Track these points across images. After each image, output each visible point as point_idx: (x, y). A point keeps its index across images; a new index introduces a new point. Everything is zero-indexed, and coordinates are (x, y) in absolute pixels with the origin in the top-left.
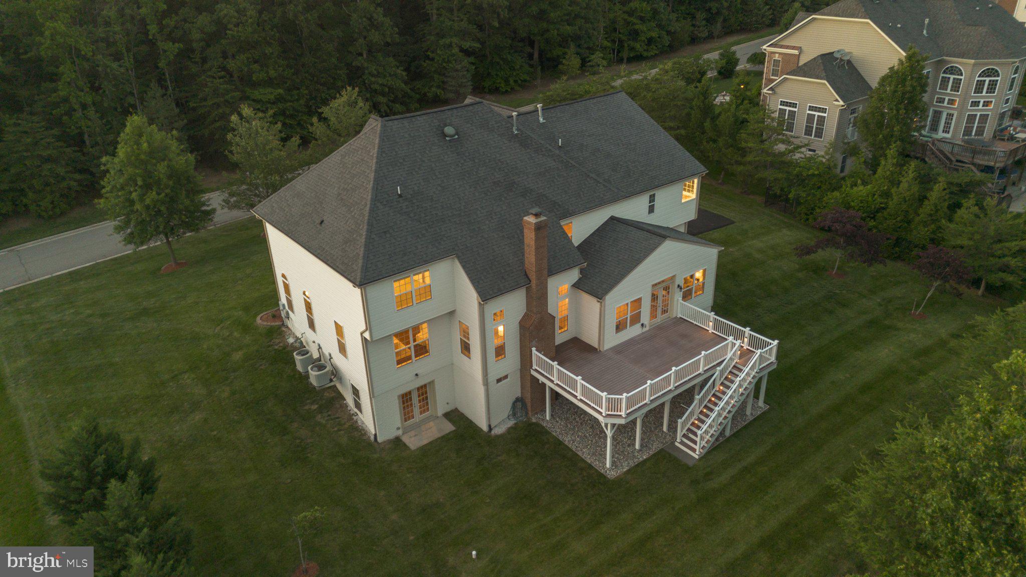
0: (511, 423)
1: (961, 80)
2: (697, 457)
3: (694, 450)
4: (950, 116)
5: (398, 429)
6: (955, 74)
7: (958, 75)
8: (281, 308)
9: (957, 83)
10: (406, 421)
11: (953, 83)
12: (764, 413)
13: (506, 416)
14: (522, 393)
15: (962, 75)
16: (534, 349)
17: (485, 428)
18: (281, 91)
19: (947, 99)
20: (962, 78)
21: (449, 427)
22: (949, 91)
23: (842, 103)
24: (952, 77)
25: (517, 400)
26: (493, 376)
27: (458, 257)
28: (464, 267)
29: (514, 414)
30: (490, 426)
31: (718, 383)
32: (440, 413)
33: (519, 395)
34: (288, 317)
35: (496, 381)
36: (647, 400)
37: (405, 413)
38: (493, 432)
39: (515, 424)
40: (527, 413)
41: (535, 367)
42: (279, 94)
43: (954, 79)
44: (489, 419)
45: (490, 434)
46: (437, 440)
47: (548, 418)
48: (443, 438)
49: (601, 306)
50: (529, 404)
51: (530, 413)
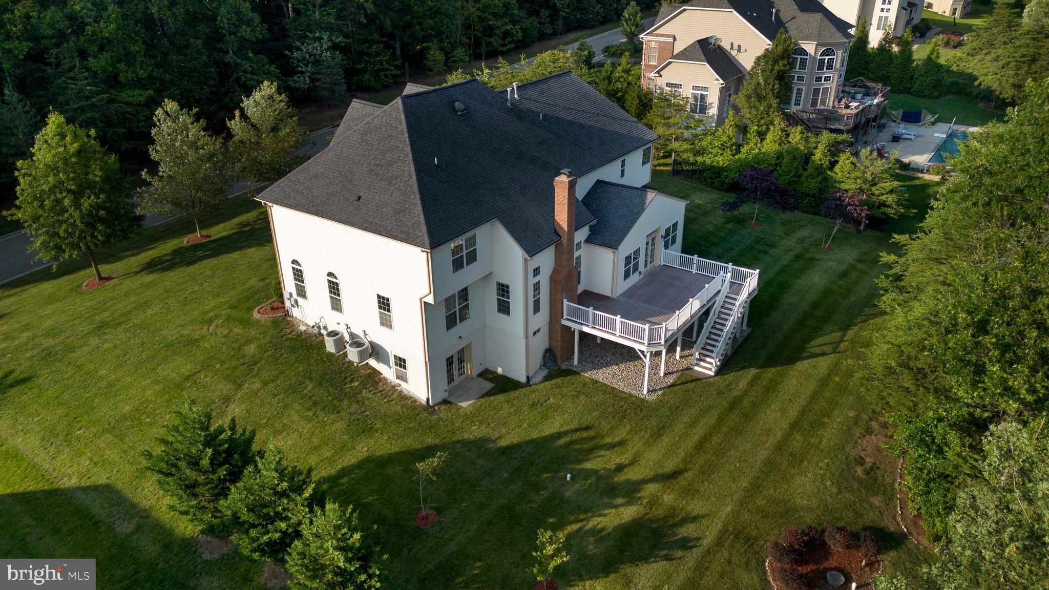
0: (545, 372)
2: (712, 374)
3: (710, 369)
4: (800, 91)
5: (444, 391)
8: (287, 297)
10: (449, 384)
11: (801, 62)
12: (749, 334)
13: (539, 367)
14: (550, 343)
15: (807, 55)
16: (565, 300)
17: (523, 378)
18: (151, 92)
19: (796, 76)
20: (808, 57)
21: (488, 385)
22: (797, 70)
23: (722, 82)
24: (799, 57)
25: (547, 351)
26: (532, 329)
27: (500, 220)
28: (507, 228)
29: (546, 365)
30: (528, 377)
32: (475, 373)
33: (548, 346)
34: (295, 306)
35: (533, 334)
36: (676, 328)
37: (449, 376)
38: (532, 382)
40: (556, 362)
41: (565, 316)
42: (150, 96)
43: (801, 59)
44: (527, 370)
45: (529, 385)
46: (483, 396)
47: (576, 363)
48: (488, 394)
49: (614, 255)
50: (558, 353)
51: (559, 362)
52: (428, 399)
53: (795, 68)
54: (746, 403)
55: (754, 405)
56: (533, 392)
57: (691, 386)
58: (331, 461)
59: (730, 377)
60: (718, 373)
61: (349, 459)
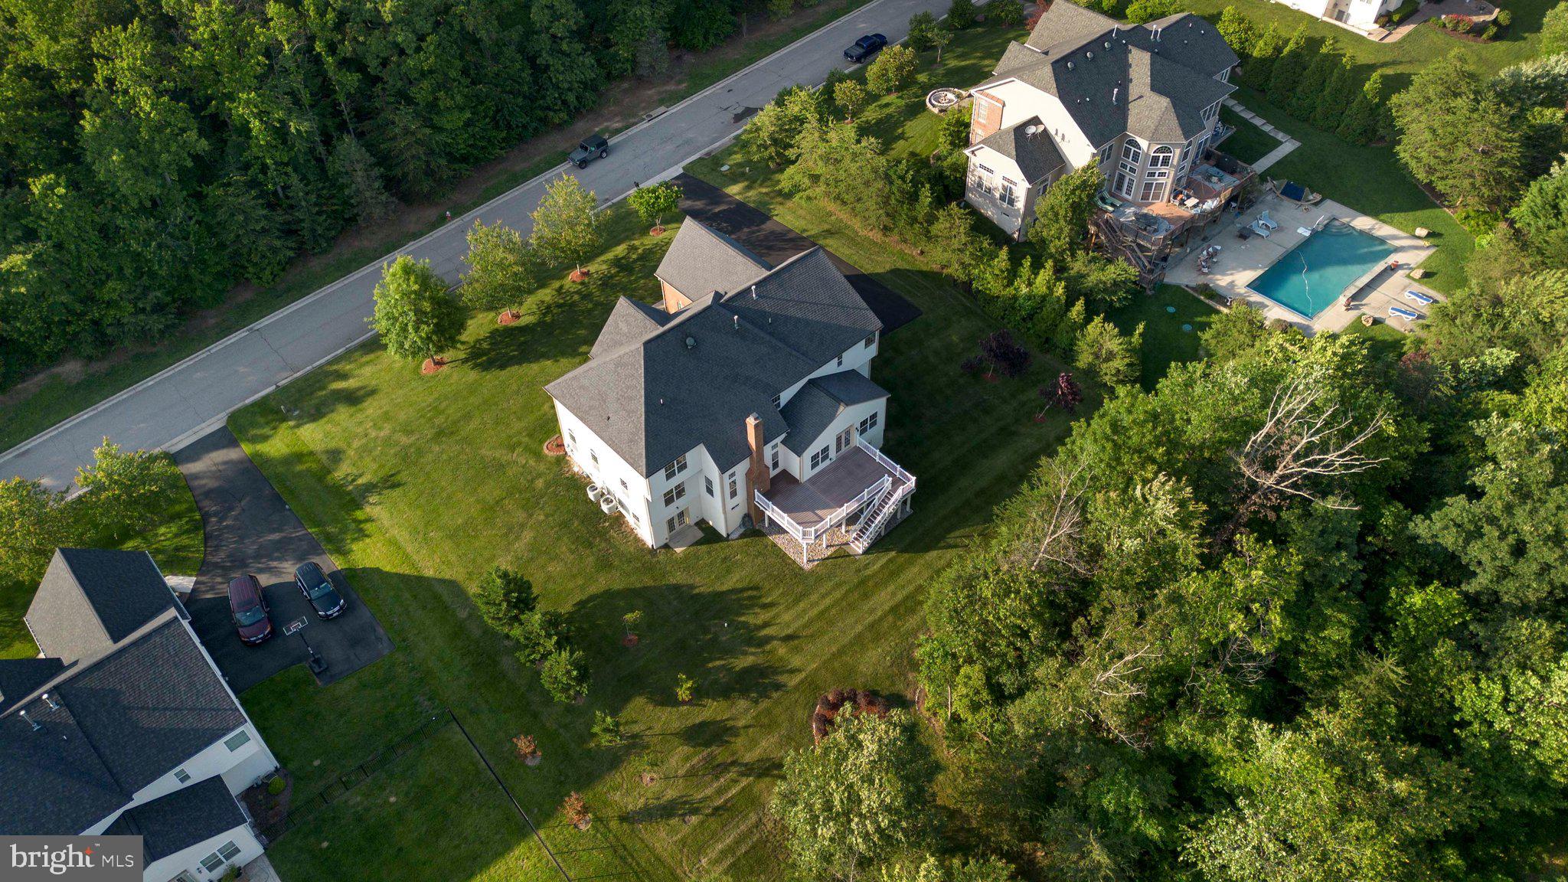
0: (742, 530)
1: (1140, 153)
2: (861, 552)
6: (1135, 147)
7: (1138, 148)
10: (670, 532)
11: (1134, 154)
16: (756, 490)
19: (1129, 166)
22: (1130, 160)
23: (1028, 184)
24: (1133, 149)
25: (746, 515)
28: (708, 451)
29: (744, 524)
30: (729, 533)
38: (730, 537)
39: (745, 531)
40: (752, 523)
43: (1135, 151)
44: (730, 527)
45: (728, 539)
46: (692, 545)
48: (698, 543)
49: (800, 459)
50: (754, 518)
52: (653, 544)
54: (871, 583)
55: (876, 585)
56: (728, 547)
57: (840, 560)
58: (582, 588)
59: (871, 557)
60: (866, 552)
61: (593, 590)
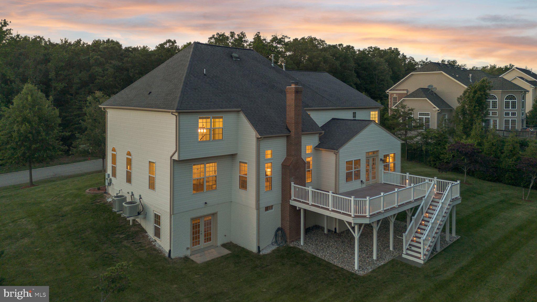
0: (275, 247)
1: (496, 101)
2: (422, 262)
3: (419, 258)
4: (495, 121)
5: (188, 249)
6: (493, 99)
7: (494, 99)
8: (107, 177)
9: (494, 103)
10: (193, 246)
11: (492, 103)
12: (457, 241)
13: (270, 243)
14: (282, 224)
15: (496, 99)
16: (292, 182)
17: (255, 250)
19: (491, 112)
20: (497, 100)
21: (226, 252)
23: (438, 109)
24: (491, 101)
25: (279, 229)
26: (263, 205)
27: (243, 111)
28: (246, 117)
29: (276, 242)
30: (259, 248)
31: (425, 211)
32: (219, 243)
33: (280, 226)
34: (110, 184)
35: (264, 208)
36: (382, 209)
37: (193, 237)
38: (261, 253)
39: (278, 248)
40: (286, 241)
41: (293, 198)
43: (493, 101)
44: (258, 241)
45: (259, 254)
46: (218, 258)
47: (302, 244)
48: (223, 257)
49: (336, 157)
50: (287, 232)
51: (288, 240)
52: (170, 251)
53: (490, 107)
60: (427, 262)
